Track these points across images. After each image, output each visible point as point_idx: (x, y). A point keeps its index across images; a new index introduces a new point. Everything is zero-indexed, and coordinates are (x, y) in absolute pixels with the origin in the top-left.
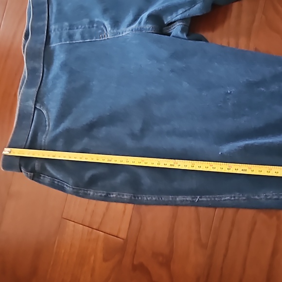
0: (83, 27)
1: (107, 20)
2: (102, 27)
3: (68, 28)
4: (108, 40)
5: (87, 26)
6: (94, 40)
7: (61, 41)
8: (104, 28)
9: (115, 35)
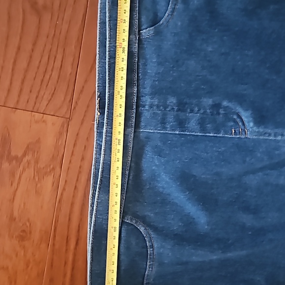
0: (202, 111)
1: (246, 110)
2: (235, 117)
3: (176, 108)
4: (245, 140)
5: (208, 111)
6: (221, 135)
7: (164, 128)
8: (238, 120)
9: (261, 135)
